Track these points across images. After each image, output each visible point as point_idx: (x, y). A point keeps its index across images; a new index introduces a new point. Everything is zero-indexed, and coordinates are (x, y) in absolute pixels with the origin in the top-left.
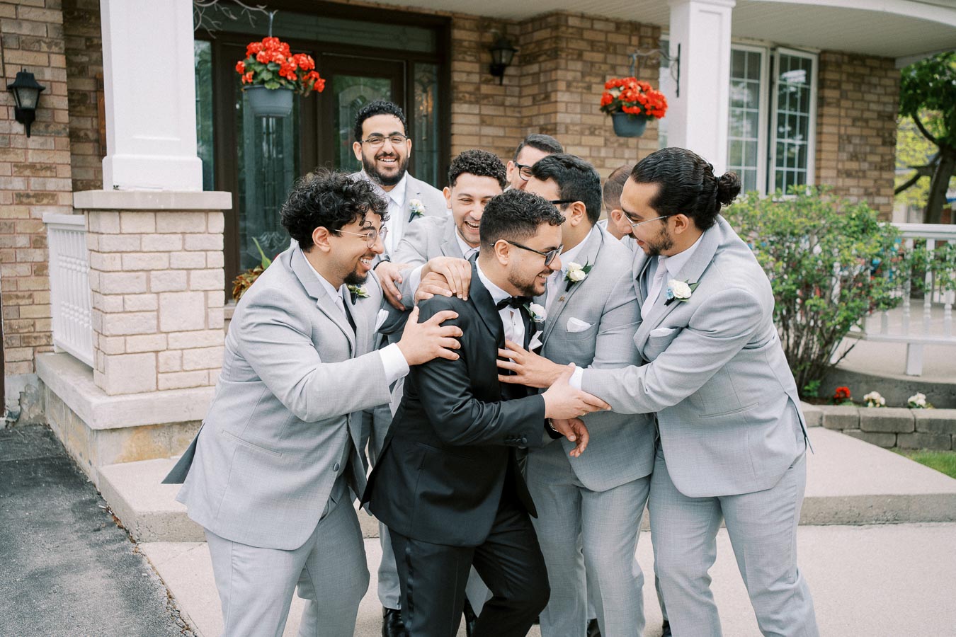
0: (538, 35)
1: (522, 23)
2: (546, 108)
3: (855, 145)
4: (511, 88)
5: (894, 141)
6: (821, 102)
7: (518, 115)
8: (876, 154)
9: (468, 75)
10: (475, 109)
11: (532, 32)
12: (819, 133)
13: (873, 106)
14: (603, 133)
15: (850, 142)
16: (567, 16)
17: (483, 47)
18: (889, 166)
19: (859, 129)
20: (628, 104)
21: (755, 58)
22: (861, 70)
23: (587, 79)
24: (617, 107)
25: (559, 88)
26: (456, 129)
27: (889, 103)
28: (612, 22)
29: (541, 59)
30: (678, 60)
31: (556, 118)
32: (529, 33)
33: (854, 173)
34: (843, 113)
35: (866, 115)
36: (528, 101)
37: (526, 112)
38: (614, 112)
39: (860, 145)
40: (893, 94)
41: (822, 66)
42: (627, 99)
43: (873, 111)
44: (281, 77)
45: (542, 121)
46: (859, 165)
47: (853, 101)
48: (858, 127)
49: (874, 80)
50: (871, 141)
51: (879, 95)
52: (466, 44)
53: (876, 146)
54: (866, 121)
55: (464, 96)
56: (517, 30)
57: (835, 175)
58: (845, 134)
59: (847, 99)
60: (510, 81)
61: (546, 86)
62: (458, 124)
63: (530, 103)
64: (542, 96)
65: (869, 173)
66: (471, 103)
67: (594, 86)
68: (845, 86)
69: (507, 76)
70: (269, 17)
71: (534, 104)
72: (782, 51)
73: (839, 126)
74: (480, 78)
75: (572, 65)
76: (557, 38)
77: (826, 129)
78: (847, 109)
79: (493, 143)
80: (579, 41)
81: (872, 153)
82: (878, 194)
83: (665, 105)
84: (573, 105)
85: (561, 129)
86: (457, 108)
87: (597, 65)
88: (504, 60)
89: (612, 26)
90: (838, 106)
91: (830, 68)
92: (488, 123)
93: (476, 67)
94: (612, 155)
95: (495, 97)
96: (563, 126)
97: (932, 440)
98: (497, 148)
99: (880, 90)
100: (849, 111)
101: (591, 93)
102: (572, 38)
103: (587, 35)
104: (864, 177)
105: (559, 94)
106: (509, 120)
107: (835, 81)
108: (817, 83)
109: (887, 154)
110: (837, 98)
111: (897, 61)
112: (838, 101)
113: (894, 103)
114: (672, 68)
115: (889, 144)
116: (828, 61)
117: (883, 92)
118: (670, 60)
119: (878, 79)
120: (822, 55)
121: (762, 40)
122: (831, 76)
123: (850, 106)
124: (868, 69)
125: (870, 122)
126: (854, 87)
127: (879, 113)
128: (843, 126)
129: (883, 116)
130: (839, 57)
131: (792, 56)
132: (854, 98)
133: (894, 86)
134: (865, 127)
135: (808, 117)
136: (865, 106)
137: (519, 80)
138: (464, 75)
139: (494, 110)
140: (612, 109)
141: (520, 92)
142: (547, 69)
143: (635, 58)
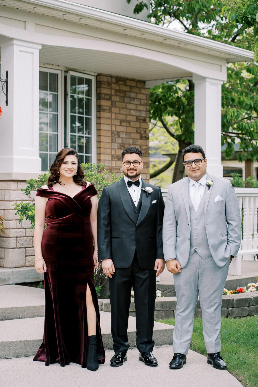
3: (122, 138)
5: (147, 137)
6: (99, 108)
12: (99, 130)
13: (133, 112)
15: (119, 137)
18: (146, 153)
19: (125, 128)
21: (55, 77)
22: (124, 88)
27: (143, 111)
30: (7, 82)
34: (113, 117)
35: (129, 118)
39: (126, 138)
40: (146, 105)
41: (99, 84)
43: (133, 115)
47: (120, 108)
48: (123, 126)
49: (133, 95)
50: (133, 135)
51: (136, 105)
54: (129, 122)
57: (110, 159)
58: (116, 131)
59: (116, 107)
68: (114, 98)
72: (71, 73)
73: (112, 125)
77: (103, 127)
90: (110, 111)
91: (103, 86)
97: (164, 314)
99: (136, 102)
100: (117, 115)
107: (107, 94)
108: (95, 96)
109: (144, 145)
110: (109, 106)
111: (147, 83)
112: (110, 108)
113: (146, 111)
114: (2, 86)
115: (144, 138)
116: (102, 81)
117: (139, 103)
118: (2, 81)
119: (135, 94)
120: (98, 77)
121: (59, 66)
122: (105, 91)
123: (118, 112)
124: (129, 87)
125: (131, 123)
126: (120, 99)
127: (137, 117)
128: (114, 125)
129: (140, 119)
130: (110, 78)
131: (78, 77)
132: (121, 107)
133: (146, 100)
134: (128, 127)
135: (91, 118)
136: (128, 112)
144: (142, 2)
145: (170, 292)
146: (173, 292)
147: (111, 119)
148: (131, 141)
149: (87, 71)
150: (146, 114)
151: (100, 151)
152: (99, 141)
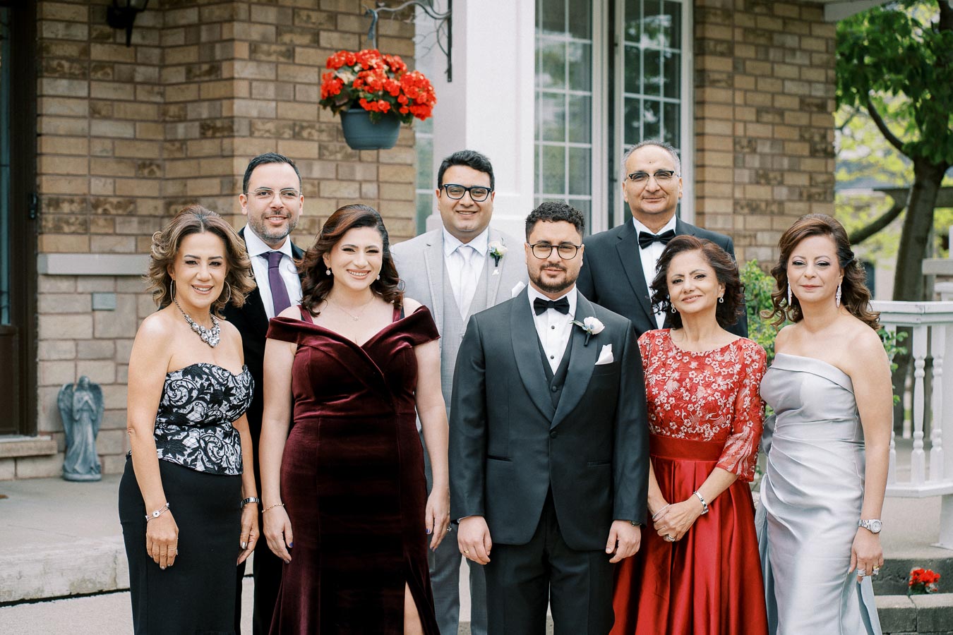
2: (213, 89)
3: (762, 155)
4: (144, 49)
5: (829, 149)
6: (701, 79)
7: (158, 99)
8: (799, 172)
9: (67, 27)
10: (81, 89)
12: (699, 135)
13: (791, 87)
14: (316, 135)
15: (754, 151)
18: (825, 193)
19: (769, 128)
20: (370, 96)
22: (767, 23)
23: (287, 38)
24: (350, 100)
25: (237, 55)
26: (46, 125)
27: (818, 82)
30: (449, 20)
31: (231, 108)
33: (763, 206)
34: (739, 99)
35: (781, 102)
36: (177, 75)
37: (173, 95)
38: (343, 108)
39: (773, 155)
40: (824, 66)
41: (700, 15)
42: (367, 88)
43: (790, 95)
45: (204, 111)
46: (772, 191)
47: (756, 77)
48: (767, 123)
49: (791, 41)
50: (791, 147)
51: (800, 67)
53: (801, 157)
54: (781, 113)
55: (60, 65)
57: (730, 210)
58: (745, 136)
59: (745, 73)
60: (143, 38)
61: (212, 49)
62: (50, 116)
63: (182, 78)
64: (205, 67)
65: (788, 206)
66: (72, 77)
67: (298, 50)
68: (740, 52)
69: (138, 27)
71: (188, 81)
73: (734, 121)
74: (90, 34)
75: (259, 13)
77: (710, 127)
79: (113, 149)
81: (792, 170)
83: (431, 97)
84: (262, 85)
85: (241, 127)
86: (49, 86)
87: (304, 14)
90: (731, 86)
91: (712, 19)
92: (104, 113)
93: (82, 12)
94: (332, 176)
95: (116, 66)
96: (245, 123)
98: (120, 160)
99: (800, 59)
100: (749, 96)
101: (294, 64)
104: (782, 213)
105: (238, 66)
106: (143, 108)
107: (722, 42)
108: (692, 43)
109: (821, 173)
110: (728, 73)
111: (828, 9)
112: (729, 77)
113: (827, 82)
114: (438, 31)
115: (822, 154)
116: (709, 8)
117: (807, 62)
118: (435, 18)
119: (796, 38)
122: (715, 32)
123: (752, 86)
124: (780, 22)
125: (787, 114)
126: (756, 52)
127: (802, 99)
128: (740, 121)
129: (809, 105)
132: (758, 72)
133: (827, 52)
134: (778, 124)
135: (679, 105)
136: (777, 86)
137: (161, 36)
138: (61, 26)
139: (115, 89)
140: (342, 103)
141: (163, 58)
142: (214, 19)
143: (376, 15)
145: (883, 578)
146: (891, 579)
147: (733, 105)
148: (786, 163)
150: (827, 91)
151: (703, 190)
152: (699, 163)
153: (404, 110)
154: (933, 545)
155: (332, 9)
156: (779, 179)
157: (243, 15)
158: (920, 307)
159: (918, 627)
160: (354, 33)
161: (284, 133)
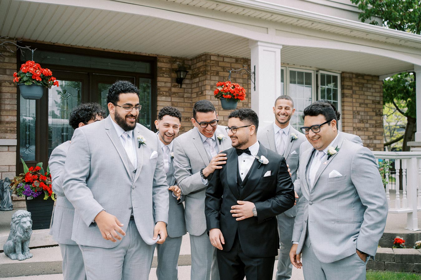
0: (199, 65)
1: (191, 60)
3: (362, 115)
4: (187, 89)
5: (381, 114)
6: (343, 95)
7: (191, 102)
8: (372, 120)
9: (165, 83)
10: (169, 99)
11: (196, 63)
12: (343, 110)
13: (369, 98)
15: (359, 114)
16: (211, 55)
17: (172, 70)
18: (380, 125)
19: (363, 108)
20: (225, 94)
21: (308, 75)
22: (362, 81)
24: (221, 95)
25: (207, 89)
27: (377, 96)
28: (233, 58)
29: (200, 75)
30: (254, 73)
32: (194, 64)
33: (362, 129)
35: (366, 102)
36: (194, 95)
37: (194, 100)
38: (220, 98)
39: (365, 115)
40: (379, 92)
41: (343, 79)
42: (224, 92)
43: (370, 100)
44: (33, 80)
46: (365, 125)
47: (359, 95)
48: (363, 107)
49: (369, 86)
50: (370, 114)
51: (372, 92)
52: (164, 69)
53: (373, 116)
54: (367, 104)
55: (163, 93)
56: (190, 63)
57: (352, 130)
58: (356, 110)
59: (356, 94)
60: (186, 86)
61: (202, 88)
63: (196, 96)
64: (200, 93)
65: (369, 129)
66: (166, 96)
68: (354, 88)
69: (185, 83)
70: (32, 51)
72: (321, 72)
73: (353, 106)
74: (171, 85)
75: (213, 78)
76: (206, 65)
77: (346, 108)
78: (356, 99)
80: (217, 67)
81: (370, 119)
82: (375, 139)
86: (159, 98)
88: (182, 76)
89: (234, 60)
90: (352, 97)
91: (346, 80)
92: (175, 105)
93: (169, 80)
95: (179, 93)
99: (372, 90)
100: (357, 100)
102: (214, 66)
103: (220, 64)
104: (367, 131)
105: (207, 91)
106: (186, 104)
107: (349, 86)
108: (340, 87)
109: (379, 120)
110: (351, 94)
111: (380, 77)
112: (351, 95)
113: (380, 96)
115: (379, 115)
116: (345, 77)
117: (374, 91)
119: (371, 85)
120: (342, 74)
121: (311, 67)
122: (347, 83)
123: (358, 97)
124: (366, 81)
125: (368, 105)
126: (359, 89)
127: (373, 101)
128: (355, 106)
129: (375, 102)
130: (351, 75)
131: (327, 74)
132: (360, 94)
133: (380, 88)
134: (366, 107)
135: (337, 103)
136: (365, 97)
137: (191, 86)
138: (163, 83)
139: (179, 99)
140: (219, 96)
141: (192, 91)
142: (202, 80)
143: (231, 72)
144: (374, 21)
147: (353, 102)
148: (368, 117)
149: (332, 70)
150: (380, 99)
151: (344, 124)
152: (343, 117)
153: (236, 97)
154: (404, 228)
155: (235, 77)
156: (366, 122)
157: (209, 78)
158: (397, 153)
159: (395, 261)
160: (241, 83)
161: (221, 109)
